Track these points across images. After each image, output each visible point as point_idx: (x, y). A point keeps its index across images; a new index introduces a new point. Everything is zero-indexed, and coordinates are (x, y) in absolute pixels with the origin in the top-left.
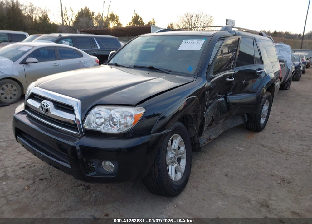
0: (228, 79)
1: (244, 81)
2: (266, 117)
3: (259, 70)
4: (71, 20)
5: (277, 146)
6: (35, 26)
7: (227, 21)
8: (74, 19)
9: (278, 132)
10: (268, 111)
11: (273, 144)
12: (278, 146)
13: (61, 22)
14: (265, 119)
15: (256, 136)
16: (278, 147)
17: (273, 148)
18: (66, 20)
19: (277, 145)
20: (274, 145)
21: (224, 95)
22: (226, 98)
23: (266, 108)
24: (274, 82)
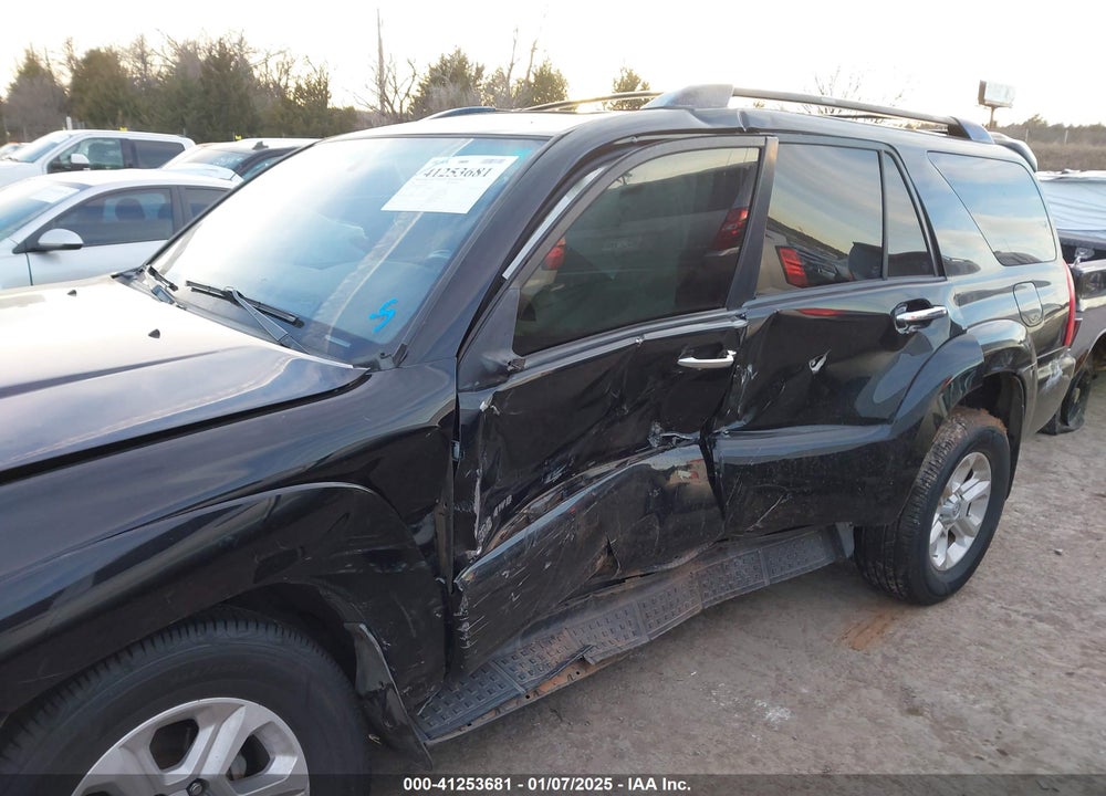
0: (691, 360)
1: (820, 364)
2: (976, 532)
3: (908, 311)
4: (407, 95)
5: (985, 710)
6: (282, 117)
7: (983, 87)
8: (415, 92)
9: (1036, 611)
10: (986, 501)
11: (972, 697)
12: (993, 711)
13: (375, 102)
14: (969, 541)
15: (903, 631)
16: (989, 716)
17: (958, 721)
18: (391, 97)
19: (989, 704)
20: (975, 702)
21: (697, 435)
22: (707, 447)
23: (970, 489)
24: (1016, 365)
